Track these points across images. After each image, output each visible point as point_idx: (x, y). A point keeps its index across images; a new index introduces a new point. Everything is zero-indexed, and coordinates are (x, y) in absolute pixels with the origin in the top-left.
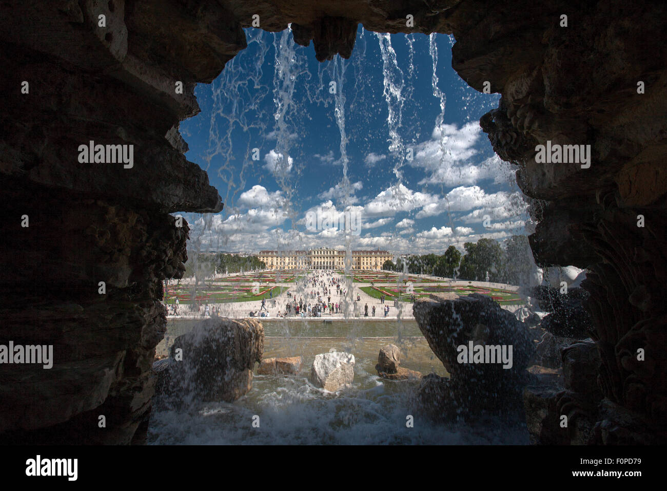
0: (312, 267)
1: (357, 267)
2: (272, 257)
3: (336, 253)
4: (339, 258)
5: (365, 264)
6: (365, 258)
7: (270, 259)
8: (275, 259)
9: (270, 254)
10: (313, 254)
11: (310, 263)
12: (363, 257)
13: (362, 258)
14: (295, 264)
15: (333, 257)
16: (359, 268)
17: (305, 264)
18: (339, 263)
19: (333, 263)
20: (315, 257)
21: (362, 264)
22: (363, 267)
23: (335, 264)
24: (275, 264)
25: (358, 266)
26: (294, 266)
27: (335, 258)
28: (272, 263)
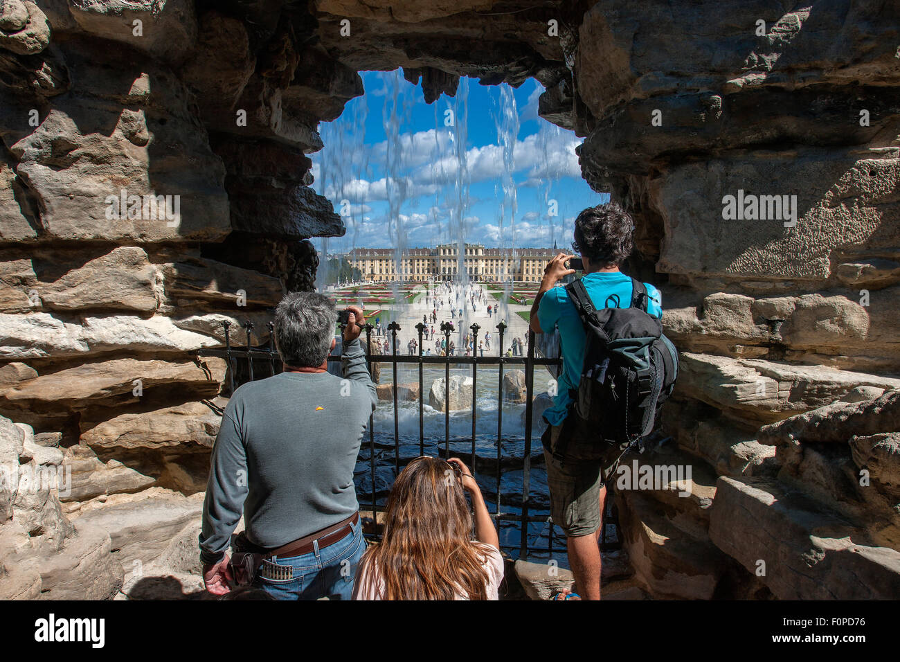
0: (439, 277)
1: (517, 278)
2: (372, 261)
3: (480, 253)
4: (487, 261)
5: (531, 273)
6: (531, 263)
7: (368, 263)
8: (377, 263)
9: (368, 255)
10: (442, 254)
11: (435, 271)
12: (528, 261)
13: (525, 262)
14: (411, 272)
15: (476, 261)
16: (520, 279)
17: (429, 272)
18: (486, 272)
19: (476, 269)
20: (444, 260)
21: (525, 273)
22: (527, 278)
23: (480, 272)
24: (377, 271)
25: (517, 275)
26: (409, 275)
27: (480, 261)
28: (372, 271)
